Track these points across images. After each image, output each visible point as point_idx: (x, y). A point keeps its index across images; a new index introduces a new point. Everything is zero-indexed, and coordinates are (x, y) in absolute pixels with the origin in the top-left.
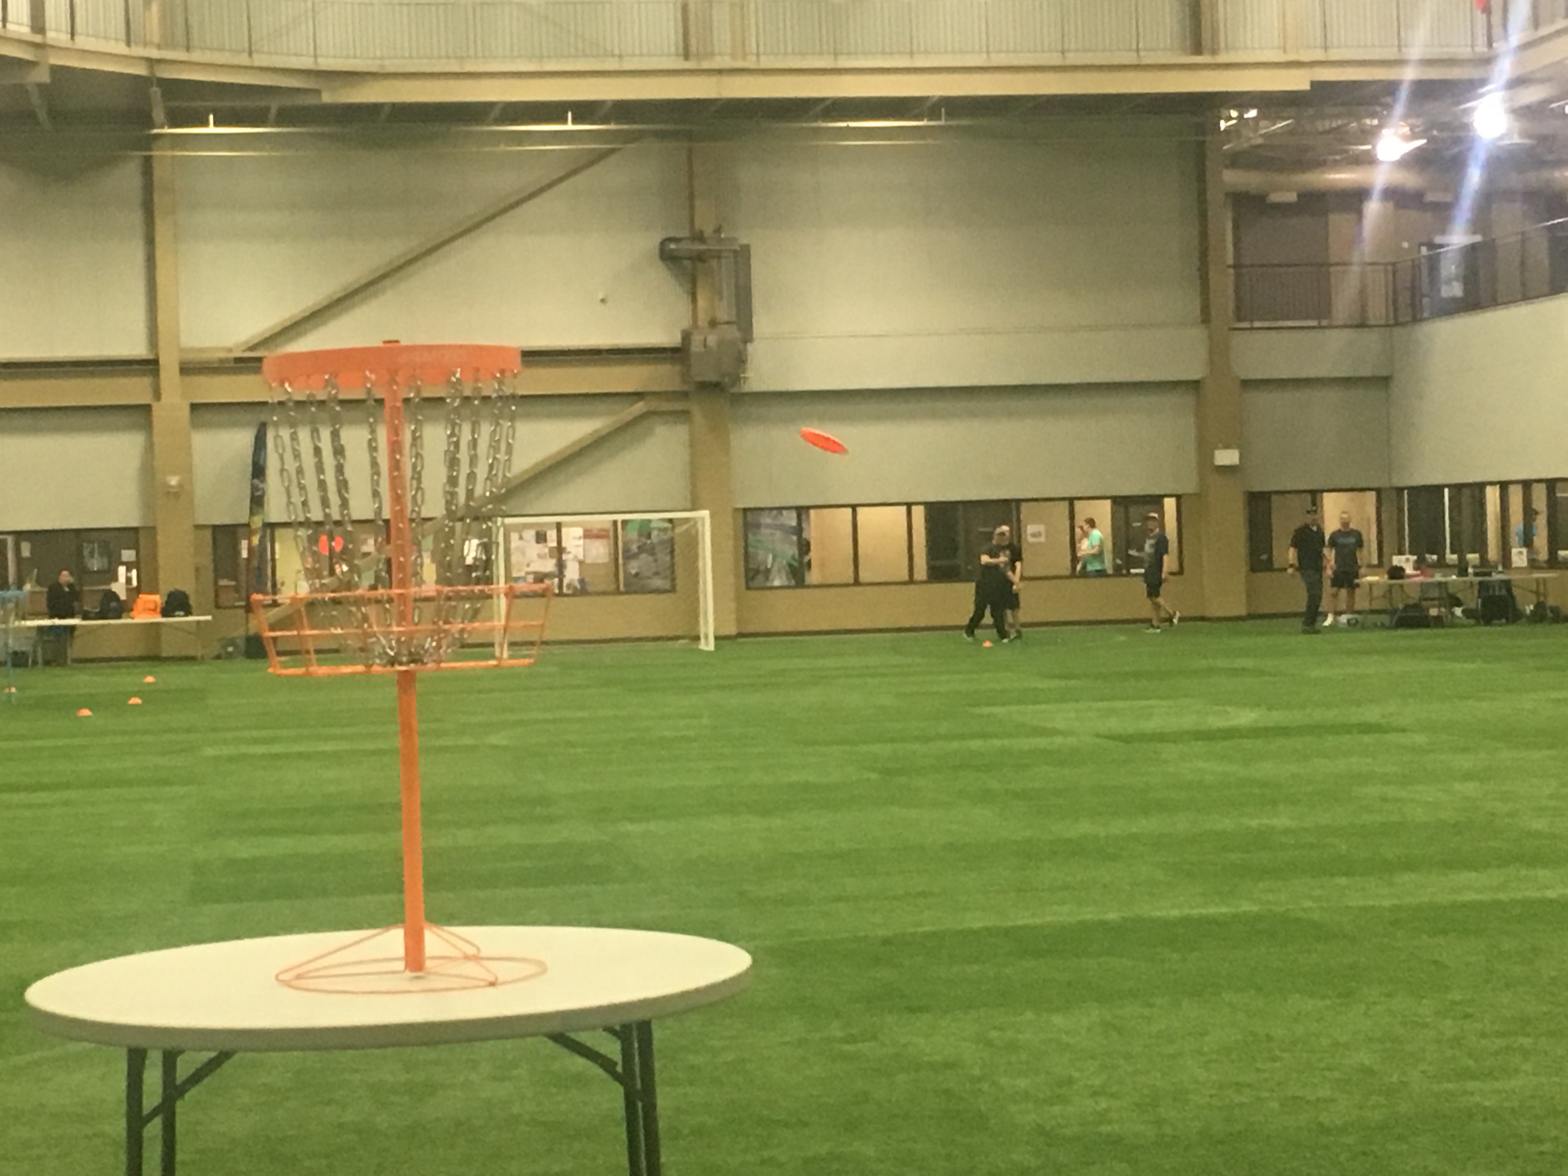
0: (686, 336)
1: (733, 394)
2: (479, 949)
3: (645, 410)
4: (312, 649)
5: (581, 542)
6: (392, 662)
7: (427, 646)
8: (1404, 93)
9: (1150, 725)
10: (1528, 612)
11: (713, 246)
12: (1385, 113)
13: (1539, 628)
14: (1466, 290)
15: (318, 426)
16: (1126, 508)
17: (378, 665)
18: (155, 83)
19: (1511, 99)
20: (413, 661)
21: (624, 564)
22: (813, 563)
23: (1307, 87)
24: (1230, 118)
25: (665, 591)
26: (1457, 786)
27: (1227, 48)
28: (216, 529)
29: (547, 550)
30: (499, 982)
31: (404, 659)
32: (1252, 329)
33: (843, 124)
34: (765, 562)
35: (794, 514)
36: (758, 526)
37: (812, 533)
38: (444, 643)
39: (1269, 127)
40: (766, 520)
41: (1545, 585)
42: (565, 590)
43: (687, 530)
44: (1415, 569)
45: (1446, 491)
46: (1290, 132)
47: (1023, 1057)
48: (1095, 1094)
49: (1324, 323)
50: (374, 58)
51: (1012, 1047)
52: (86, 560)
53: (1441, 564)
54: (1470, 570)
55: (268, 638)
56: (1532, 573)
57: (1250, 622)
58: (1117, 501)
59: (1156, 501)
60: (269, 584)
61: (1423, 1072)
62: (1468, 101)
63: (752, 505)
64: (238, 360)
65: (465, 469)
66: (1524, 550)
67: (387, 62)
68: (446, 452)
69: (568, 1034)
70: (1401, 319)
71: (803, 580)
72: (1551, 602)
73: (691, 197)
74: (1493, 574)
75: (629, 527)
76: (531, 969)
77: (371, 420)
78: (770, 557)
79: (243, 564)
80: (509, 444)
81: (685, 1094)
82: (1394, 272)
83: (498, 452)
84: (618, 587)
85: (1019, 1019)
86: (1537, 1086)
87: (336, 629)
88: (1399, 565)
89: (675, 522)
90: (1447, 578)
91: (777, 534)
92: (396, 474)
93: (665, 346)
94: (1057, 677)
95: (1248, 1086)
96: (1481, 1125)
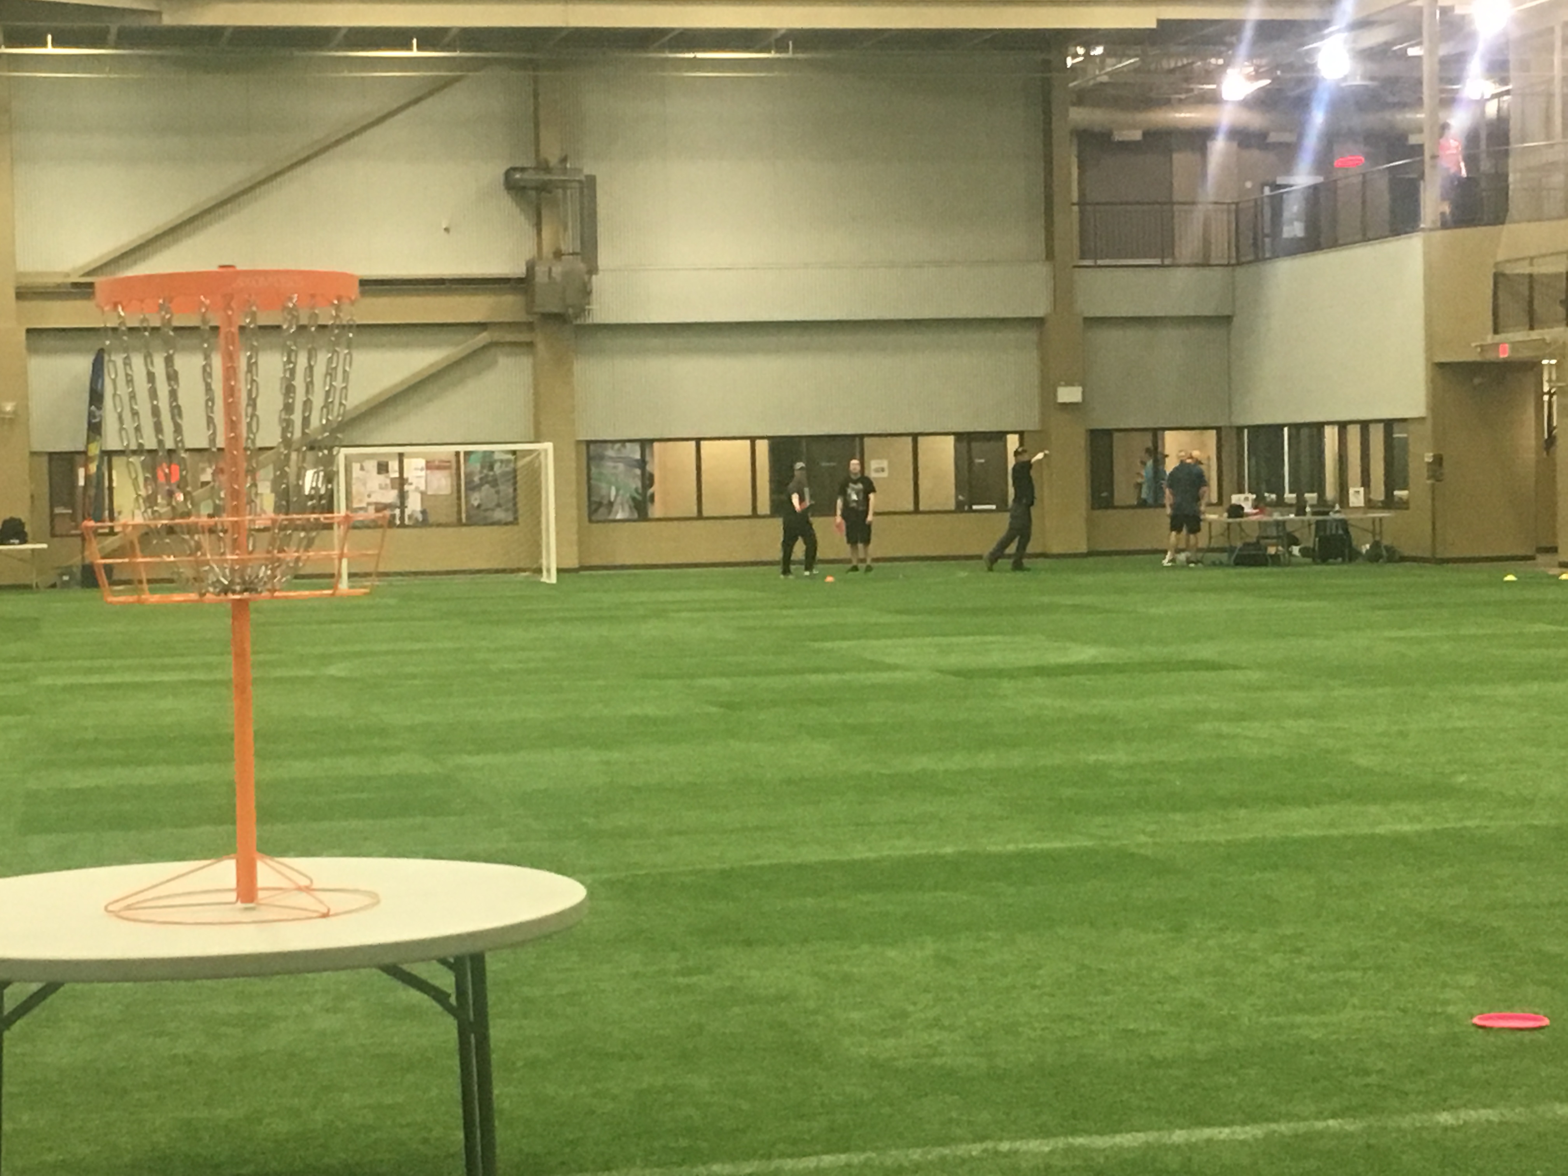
0: (531, 267)
1: (578, 326)
2: (311, 881)
3: (489, 340)
4: (144, 577)
5: (423, 473)
6: (226, 590)
7: (261, 575)
8: (1248, 33)
9: (995, 659)
10: (1364, 551)
11: (556, 176)
12: (1229, 52)
13: (1374, 568)
14: (1307, 229)
15: (151, 351)
16: (968, 444)
17: (213, 593)
19: (1355, 41)
20: (246, 590)
21: (466, 496)
22: (656, 498)
23: (1154, 25)
24: (1076, 55)
25: (507, 523)
26: (1289, 723)
28: (52, 456)
29: (388, 481)
30: (331, 913)
31: (238, 588)
32: (1096, 266)
33: (691, 55)
34: (608, 495)
35: (637, 447)
36: (602, 458)
37: (655, 467)
38: (278, 572)
39: (1114, 65)
40: (610, 453)
41: (1380, 525)
42: (407, 522)
43: (531, 463)
44: (1255, 507)
45: (1285, 429)
46: (1136, 70)
47: (858, 989)
48: (928, 1027)
49: (1167, 262)
51: (846, 979)
53: (1280, 503)
54: (1308, 509)
55: (99, 565)
56: (1367, 513)
57: (1091, 560)
58: (960, 437)
59: (1001, 436)
60: (107, 513)
61: (1253, 1005)
62: (1315, 41)
63: (593, 438)
64: (75, 285)
65: (300, 396)
66: (1362, 490)
68: (282, 379)
69: (400, 966)
70: (1243, 259)
71: (646, 514)
72: (1386, 542)
73: (537, 125)
74: (1331, 513)
75: (473, 457)
76: (367, 901)
77: (206, 345)
78: (613, 489)
79: (79, 492)
80: (345, 371)
81: (520, 1027)
82: (1237, 212)
83: (335, 380)
84: (460, 520)
85: (856, 952)
86: (1363, 1019)
87: (169, 556)
88: (1238, 503)
89: (518, 453)
90: (1286, 517)
91: (621, 466)
92: (230, 400)
93: (509, 276)
94: (898, 612)
95: (1081, 1019)
96: (1308, 1057)
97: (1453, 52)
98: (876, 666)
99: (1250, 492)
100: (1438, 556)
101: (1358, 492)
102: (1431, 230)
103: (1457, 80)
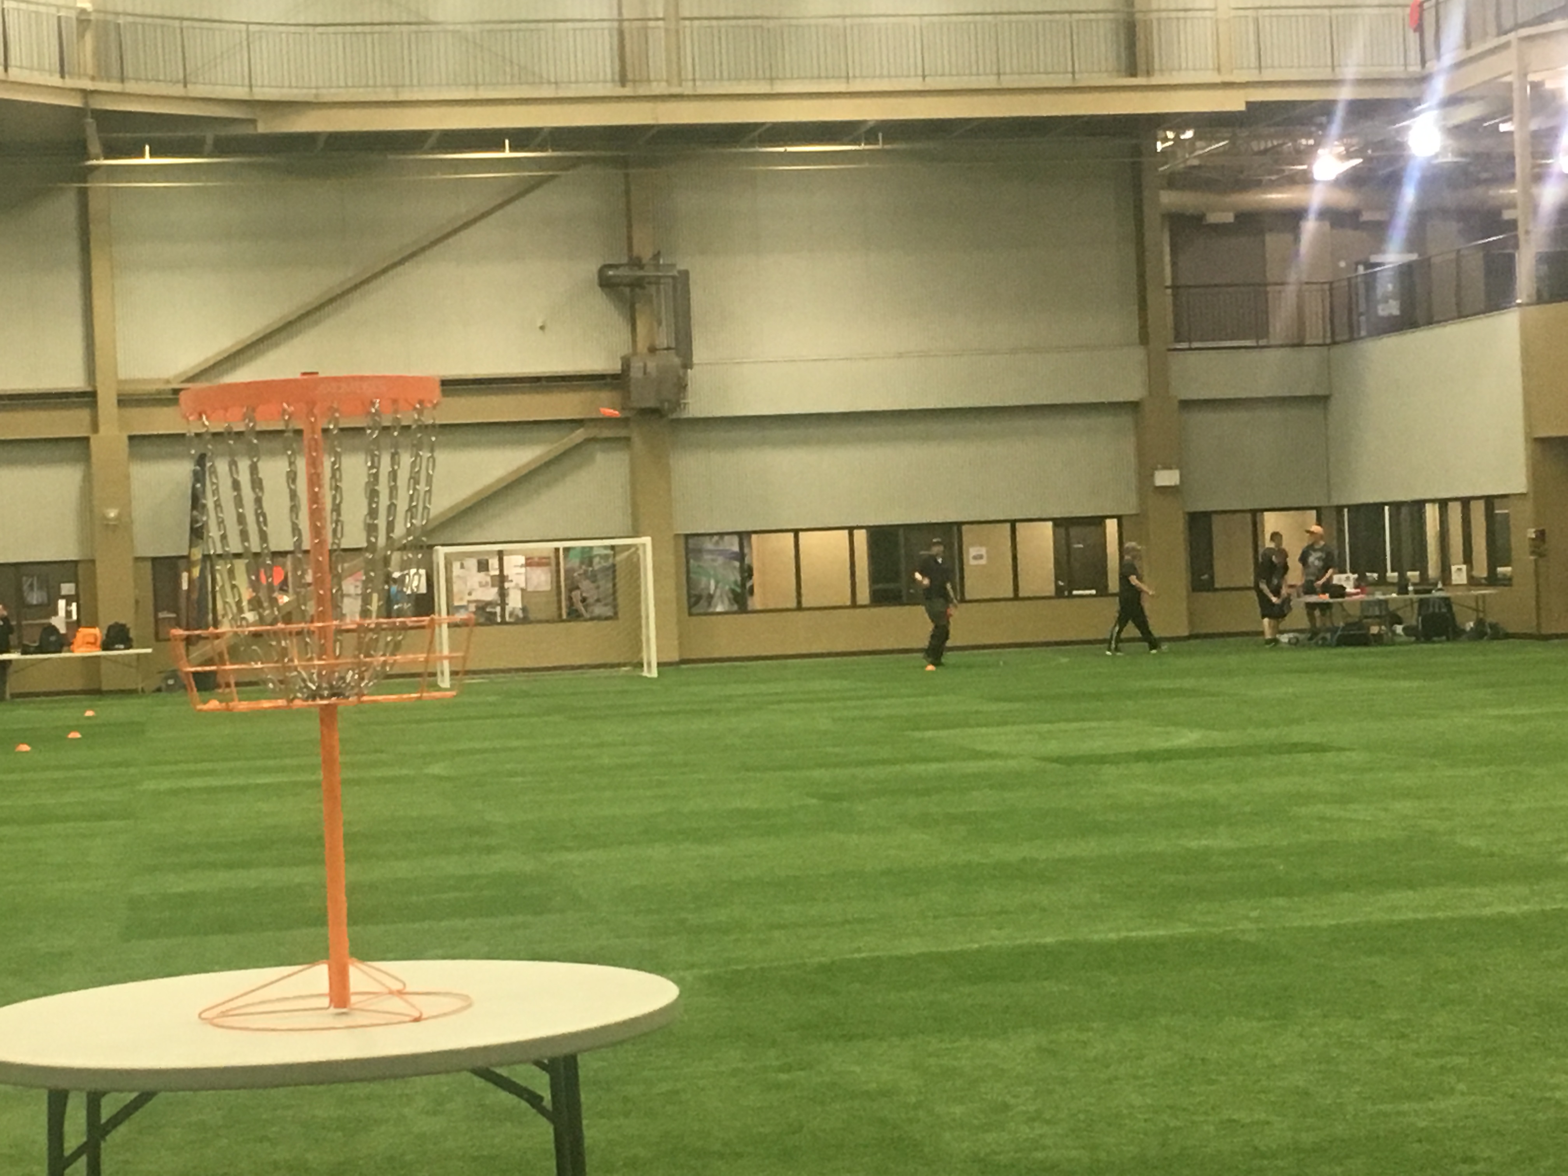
0: (626, 363)
1: (673, 420)
2: (404, 985)
3: (585, 437)
4: (233, 683)
5: (523, 570)
6: (314, 696)
7: (348, 679)
8: (1340, 113)
9: (1096, 745)
10: (1468, 629)
11: (649, 272)
12: (1320, 133)
13: (1479, 646)
14: (1403, 309)
15: (236, 459)
16: (1067, 529)
17: (300, 698)
18: (89, 114)
19: (1445, 119)
20: (334, 695)
22: (756, 590)
23: (1243, 108)
24: (1166, 139)
25: (607, 618)
26: (1394, 804)
27: (1161, 71)
28: (156, 561)
29: (489, 579)
30: (424, 1016)
31: (326, 693)
32: (1190, 349)
33: (782, 149)
34: (708, 588)
35: (735, 540)
36: (699, 551)
37: (755, 559)
38: (366, 676)
39: (1205, 148)
40: (709, 545)
41: (1484, 602)
42: (507, 619)
43: (629, 558)
44: (1356, 587)
45: (1387, 508)
46: (1226, 152)
47: (959, 1083)
48: (1031, 1120)
49: (1262, 342)
50: (310, 88)
51: (948, 1073)
52: (25, 594)
53: (1382, 581)
54: (1411, 588)
55: (187, 673)
56: (1470, 590)
57: (1194, 643)
58: (1058, 523)
59: (1099, 521)
61: (1359, 1093)
64: (176, 392)
66: (1464, 567)
67: (323, 91)
68: (366, 483)
69: (493, 1069)
70: (1338, 339)
71: (746, 606)
72: (1490, 619)
73: (629, 222)
74: (1433, 591)
75: (572, 553)
76: (459, 1004)
77: (290, 452)
78: (712, 583)
79: (183, 596)
80: (428, 474)
81: (619, 1126)
82: (1331, 289)
83: (418, 484)
84: (560, 615)
85: (957, 1045)
86: (1471, 1106)
87: (256, 663)
88: (1339, 583)
89: (617, 549)
90: (1388, 596)
91: (720, 560)
92: (315, 506)
93: (605, 373)
94: (998, 699)
95: (1184, 1110)
96: (1416, 1145)
97: (1543, 127)
98: (977, 755)
99: (1353, 572)
100: (1544, 631)
101: (1460, 570)
102: (1528, 304)
103: (1547, 155)
